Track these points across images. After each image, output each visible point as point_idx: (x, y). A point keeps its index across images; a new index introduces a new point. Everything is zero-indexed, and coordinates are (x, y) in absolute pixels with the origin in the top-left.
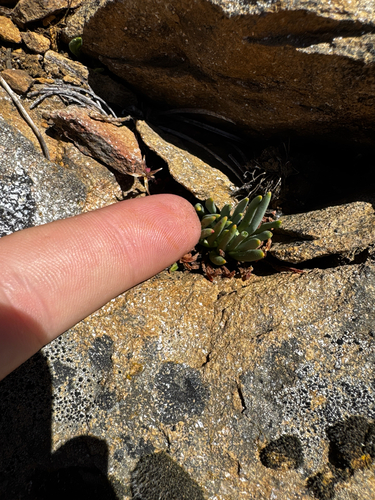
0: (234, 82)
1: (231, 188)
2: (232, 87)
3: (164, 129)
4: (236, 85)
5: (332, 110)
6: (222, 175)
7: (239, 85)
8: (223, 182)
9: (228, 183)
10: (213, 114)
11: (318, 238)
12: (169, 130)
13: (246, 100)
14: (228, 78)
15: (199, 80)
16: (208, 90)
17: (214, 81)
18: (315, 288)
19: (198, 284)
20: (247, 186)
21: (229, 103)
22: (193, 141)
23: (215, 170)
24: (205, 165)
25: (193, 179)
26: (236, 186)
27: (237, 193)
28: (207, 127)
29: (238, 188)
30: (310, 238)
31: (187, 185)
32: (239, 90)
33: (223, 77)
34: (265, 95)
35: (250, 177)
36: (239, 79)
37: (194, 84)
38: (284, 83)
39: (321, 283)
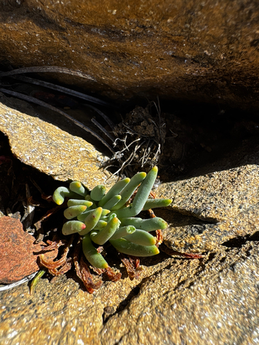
0: (88, 29)
1: (99, 159)
2: (86, 36)
3: (8, 92)
4: (91, 33)
5: (210, 61)
6: (87, 144)
7: (94, 34)
8: (88, 153)
9: (95, 153)
10: (66, 71)
11: (223, 221)
12: (15, 94)
13: (106, 53)
14: (79, 24)
15: (42, 26)
16: (57, 40)
17: (62, 29)
18: (229, 287)
19: (72, 303)
20: (118, 155)
21: (85, 57)
22: (46, 105)
23: (77, 138)
24: (64, 133)
25: (48, 156)
26: (104, 155)
27: (107, 163)
28: (61, 89)
29: (107, 158)
30: (213, 222)
31: (40, 167)
32: (95, 40)
33: (73, 23)
34: (129, 45)
35: (121, 145)
36: (94, 26)
37: (37, 32)
38: (151, 27)
39: (235, 278)
